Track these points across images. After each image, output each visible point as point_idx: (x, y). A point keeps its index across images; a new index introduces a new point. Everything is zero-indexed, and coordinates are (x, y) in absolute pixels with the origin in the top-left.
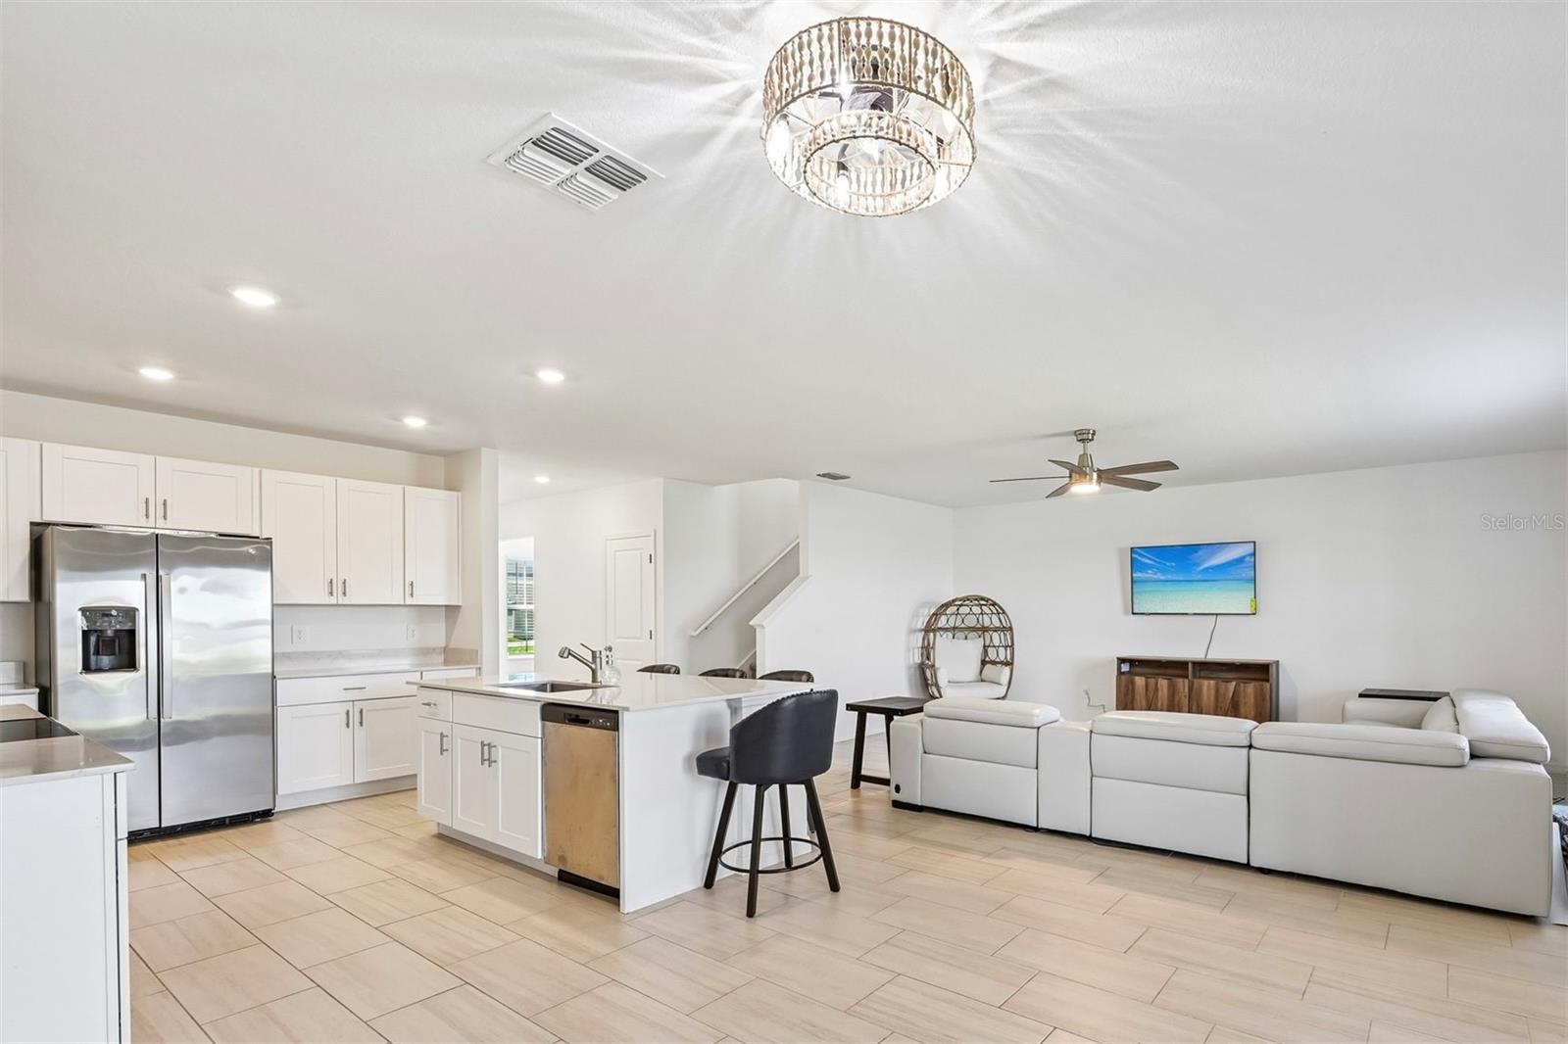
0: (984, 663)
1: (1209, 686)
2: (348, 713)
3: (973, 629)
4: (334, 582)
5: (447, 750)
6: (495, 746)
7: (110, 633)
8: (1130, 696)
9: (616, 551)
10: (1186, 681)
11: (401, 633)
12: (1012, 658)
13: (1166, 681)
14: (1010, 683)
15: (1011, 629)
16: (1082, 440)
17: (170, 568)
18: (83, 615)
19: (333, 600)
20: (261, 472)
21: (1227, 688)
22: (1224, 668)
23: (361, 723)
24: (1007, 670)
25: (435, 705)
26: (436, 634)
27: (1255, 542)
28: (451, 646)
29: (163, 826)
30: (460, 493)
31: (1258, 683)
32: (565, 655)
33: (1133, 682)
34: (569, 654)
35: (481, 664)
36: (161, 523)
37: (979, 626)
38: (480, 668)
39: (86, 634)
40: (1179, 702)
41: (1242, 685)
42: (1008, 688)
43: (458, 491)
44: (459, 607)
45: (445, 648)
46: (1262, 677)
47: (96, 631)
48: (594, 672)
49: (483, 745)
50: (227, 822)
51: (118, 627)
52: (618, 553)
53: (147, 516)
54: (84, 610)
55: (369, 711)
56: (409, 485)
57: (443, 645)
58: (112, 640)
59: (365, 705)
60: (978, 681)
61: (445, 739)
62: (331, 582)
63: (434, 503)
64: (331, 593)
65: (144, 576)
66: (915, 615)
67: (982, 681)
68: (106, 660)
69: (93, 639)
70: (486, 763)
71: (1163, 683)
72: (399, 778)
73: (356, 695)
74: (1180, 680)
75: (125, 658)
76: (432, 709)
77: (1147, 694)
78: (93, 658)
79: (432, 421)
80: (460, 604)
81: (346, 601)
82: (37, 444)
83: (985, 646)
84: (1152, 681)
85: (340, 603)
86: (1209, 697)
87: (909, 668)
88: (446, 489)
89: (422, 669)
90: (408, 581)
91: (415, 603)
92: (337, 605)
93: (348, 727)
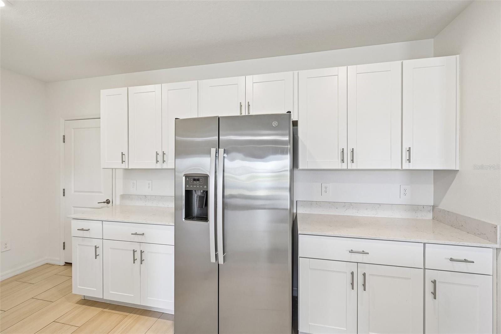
2: (353, 275)
4: (345, 152)
11: (394, 192)
18: (186, 181)
19: (344, 166)
20: (298, 73)
23: (364, 286)
26: (424, 195)
28: (442, 206)
30: (458, 56)
44: (457, 171)
45: (433, 208)
54: (186, 176)
56: (406, 60)
57: (432, 204)
59: (367, 269)
62: (343, 152)
64: (343, 161)
80: (457, 169)
81: (351, 166)
85: (349, 168)
90: (406, 147)
91: (411, 168)
92: (347, 170)
93: (353, 289)
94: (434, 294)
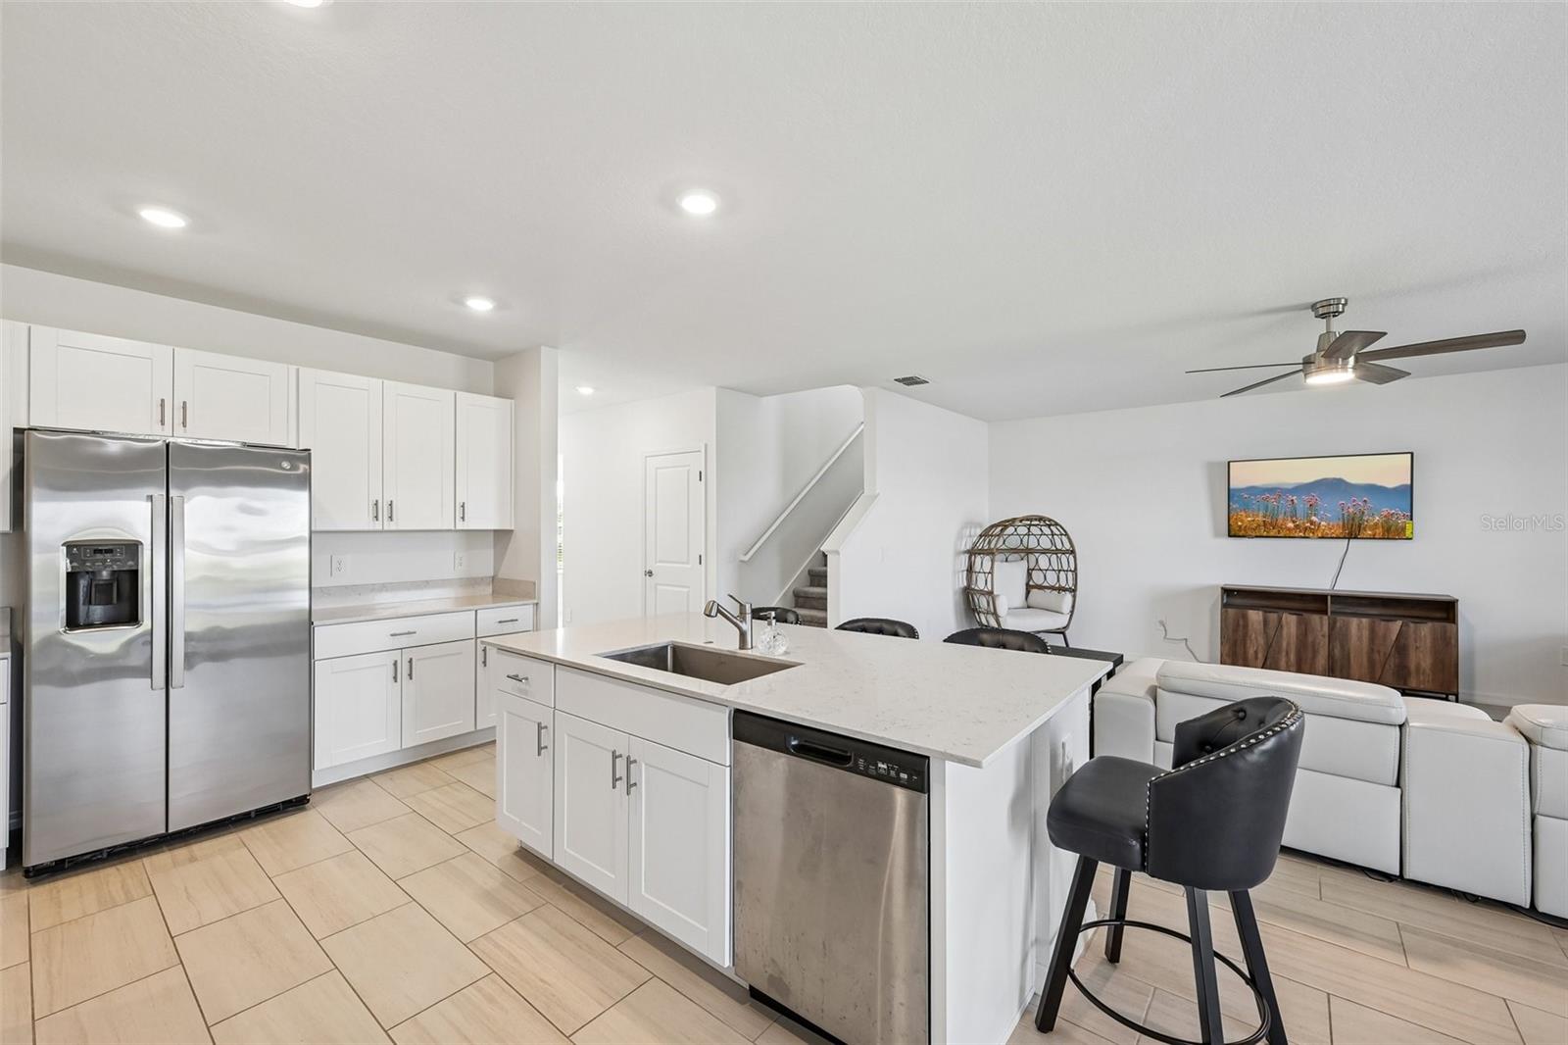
0: (1029, 588)
1: (1359, 628)
2: (395, 664)
3: (1015, 551)
4: (380, 505)
5: (546, 747)
6: (635, 761)
7: (105, 574)
8: (1240, 633)
9: (657, 468)
10: (1325, 617)
11: (448, 562)
12: (1076, 585)
13: (1294, 617)
14: (1072, 612)
15: (1073, 552)
16: (1323, 316)
17: (185, 485)
18: (69, 554)
19: (378, 526)
20: (298, 370)
21: (1388, 630)
22: (1363, 602)
23: (410, 676)
24: (1068, 597)
25: (527, 679)
26: (484, 563)
27: (1412, 454)
28: (500, 576)
29: (170, 831)
30: (513, 401)
31: (1438, 625)
32: (713, 613)
33: (1245, 617)
34: (719, 611)
35: (539, 598)
36: (179, 429)
37: (1022, 547)
38: (537, 604)
39: (72, 578)
40: (1313, 643)
41: (1412, 625)
42: (1071, 616)
43: (512, 398)
44: (512, 531)
45: (493, 578)
46: (1444, 615)
47: (87, 573)
48: (743, 635)
49: (615, 757)
50: (253, 815)
51: (115, 568)
52: (659, 471)
53: (163, 423)
54: (69, 546)
55: (419, 660)
56: (461, 390)
57: (492, 574)
58: (108, 585)
59: (414, 654)
60: (1023, 608)
61: (543, 731)
62: (376, 504)
63: (485, 412)
64: (376, 518)
65: (150, 498)
66: (960, 537)
67: (1029, 607)
68: (98, 611)
69: (83, 583)
70: (621, 785)
71: (1290, 621)
72: (451, 738)
73: (404, 641)
74: (1315, 618)
75: (125, 607)
76: (522, 685)
77: (1265, 632)
78: (82, 609)
79: (501, 305)
80: (513, 528)
81: (392, 526)
82: (24, 326)
83: (1028, 570)
84: (1273, 617)
85: (386, 528)
86: (1360, 638)
87: (955, 593)
88: (496, 396)
89: (476, 607)
90: (459, 502)
91: (466, 528)
92: (382, 531)
93: (396, 681)
94: (485, 663)
